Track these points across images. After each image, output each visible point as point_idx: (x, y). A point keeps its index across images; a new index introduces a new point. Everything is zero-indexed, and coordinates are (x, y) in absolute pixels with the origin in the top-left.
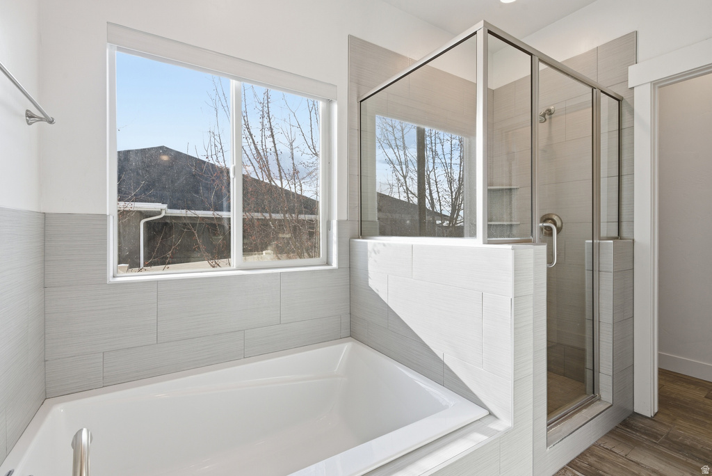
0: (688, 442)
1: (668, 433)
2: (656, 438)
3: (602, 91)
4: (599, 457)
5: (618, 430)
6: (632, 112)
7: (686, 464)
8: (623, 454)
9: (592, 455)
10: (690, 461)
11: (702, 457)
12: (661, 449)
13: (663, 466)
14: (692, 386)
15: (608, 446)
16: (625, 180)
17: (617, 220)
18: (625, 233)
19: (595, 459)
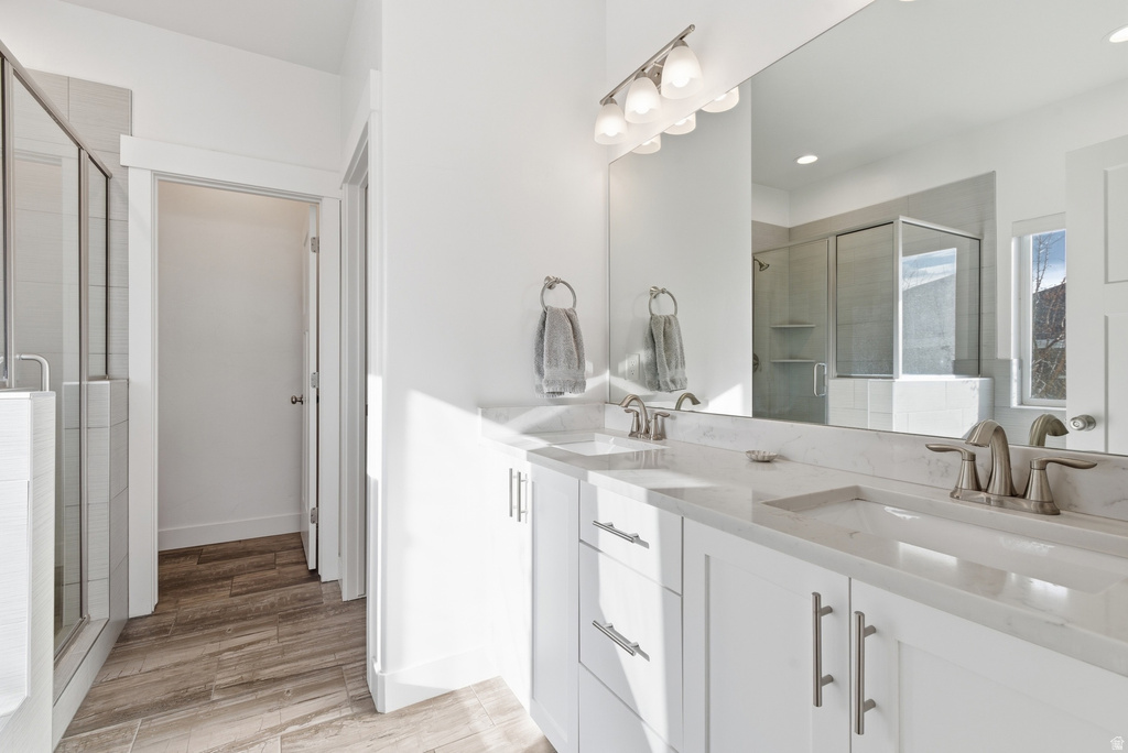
0: (198, 616)
1: (176, 620)
2: (166, 631)
3: (90, 157)
4: (106, 695)
5: (118, 650)
6: (125, 200)
7: (204, 636)
8: (136, 671)
9: (95, 700)
10: (206, 632)
11: (215, 621)
12: (175, 638)
13: (184, 654)
14: (182, 559)
15: (114, 675)
16: (114, 292)
17: (104, 351)
18: (115, 369)
19: (101, 702)
